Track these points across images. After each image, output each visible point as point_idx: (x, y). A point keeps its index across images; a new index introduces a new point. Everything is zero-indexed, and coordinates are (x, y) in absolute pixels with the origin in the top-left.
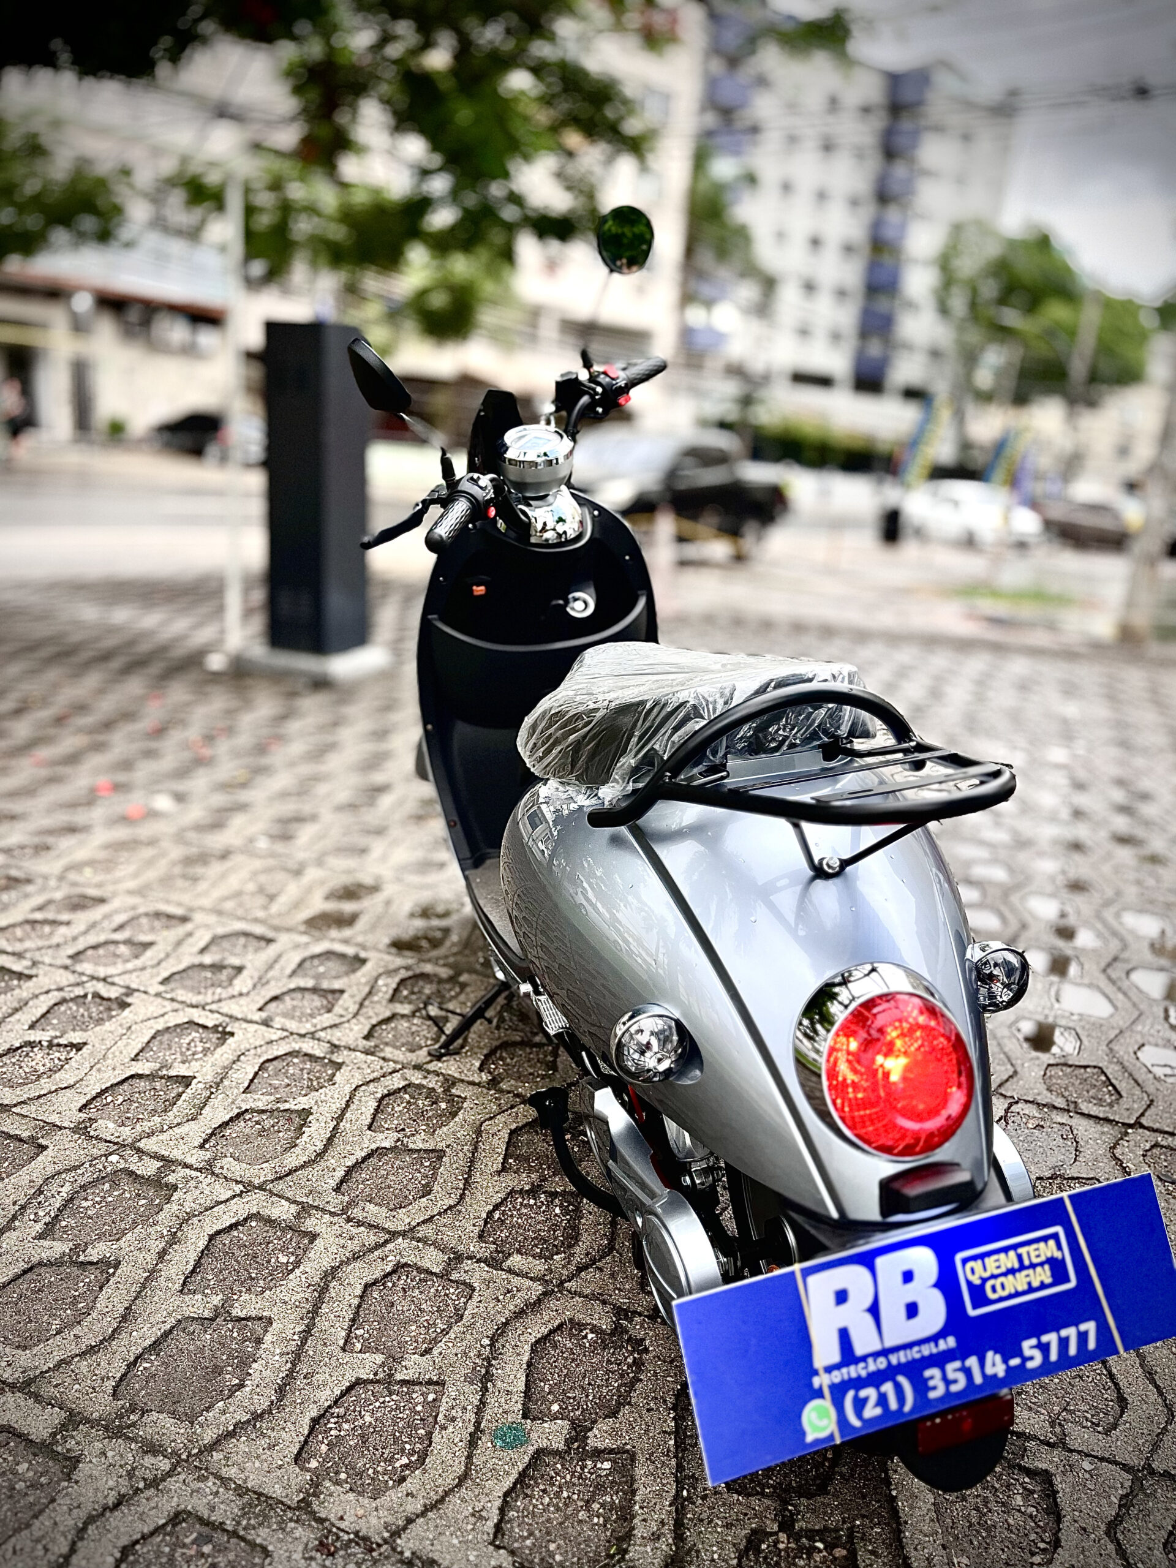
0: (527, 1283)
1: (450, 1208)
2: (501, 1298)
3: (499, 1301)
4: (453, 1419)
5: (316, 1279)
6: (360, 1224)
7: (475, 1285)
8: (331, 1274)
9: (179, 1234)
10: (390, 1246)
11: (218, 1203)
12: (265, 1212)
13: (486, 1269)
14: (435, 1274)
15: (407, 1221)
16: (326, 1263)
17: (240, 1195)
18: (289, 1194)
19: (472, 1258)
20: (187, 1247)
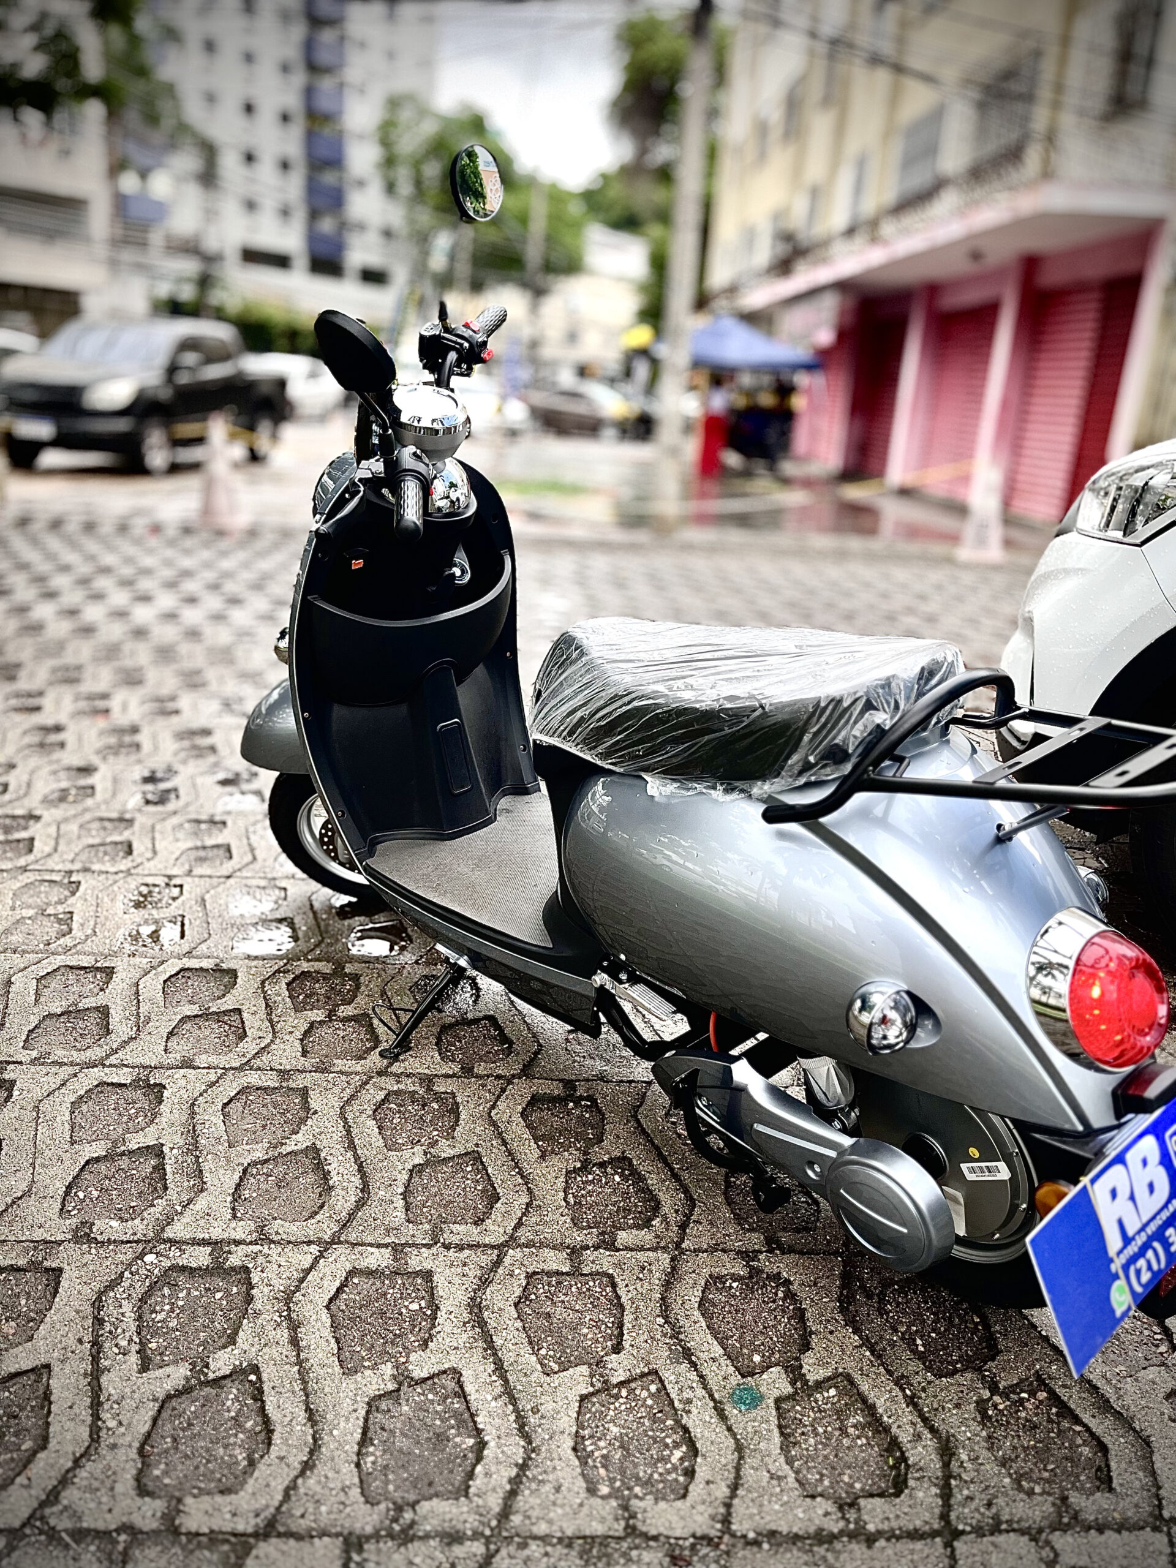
0: (651, 1255)
1: (528, 1205)
2: (641, 1276)
3: (641, 1280)
4: (689, 1401)
5: (466, 1316)
6: (460, 1248)
7: (611, 1271)
8: (475, 1307)
9: (294, 1315)
10: (507, 1260)
11: (308, 1271)
12: (363, 1264)
13: (608, 1253)
14: (567, 1274)
15: (501, 1230)
17: (321, 1255)
18: (369, 1239)
19: (587, 1248)
20: (313, 1327)
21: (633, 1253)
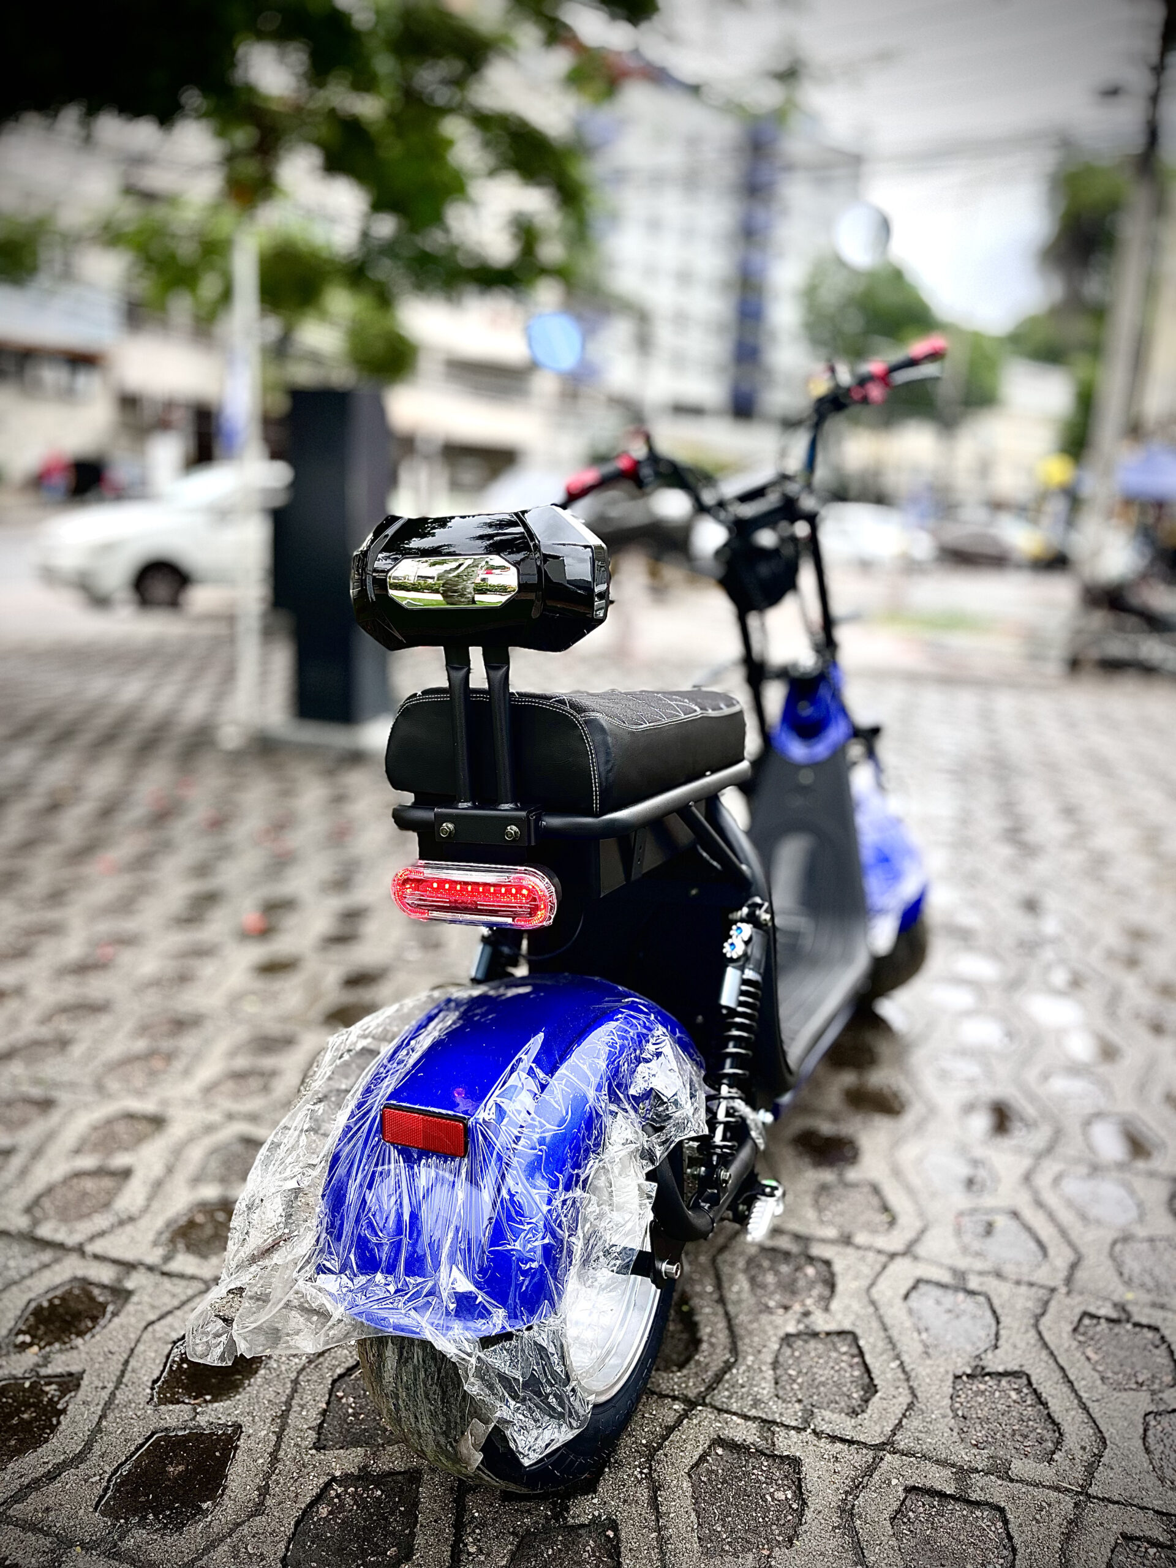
0: (1054, 1495)
1: (910, 1406)
2: (1038, 1517)
3: (1038, 1522)
5: (836, 1520)
6: (834, 1439)
7: (1003, 1504)
8: (847, 1512)
9: (655, 1475)
10: (884, 1465)
11: (671, 1429)
12: (727, 1433)
13: (999, 1482)
14: (951, 1496)
15: (878, 1429)
16: (835, 1500)
17: (685, 1415)
18: (734, 1407)
19: (977, 1471)
20: (674, 1492)
21: (1031, 1488)
